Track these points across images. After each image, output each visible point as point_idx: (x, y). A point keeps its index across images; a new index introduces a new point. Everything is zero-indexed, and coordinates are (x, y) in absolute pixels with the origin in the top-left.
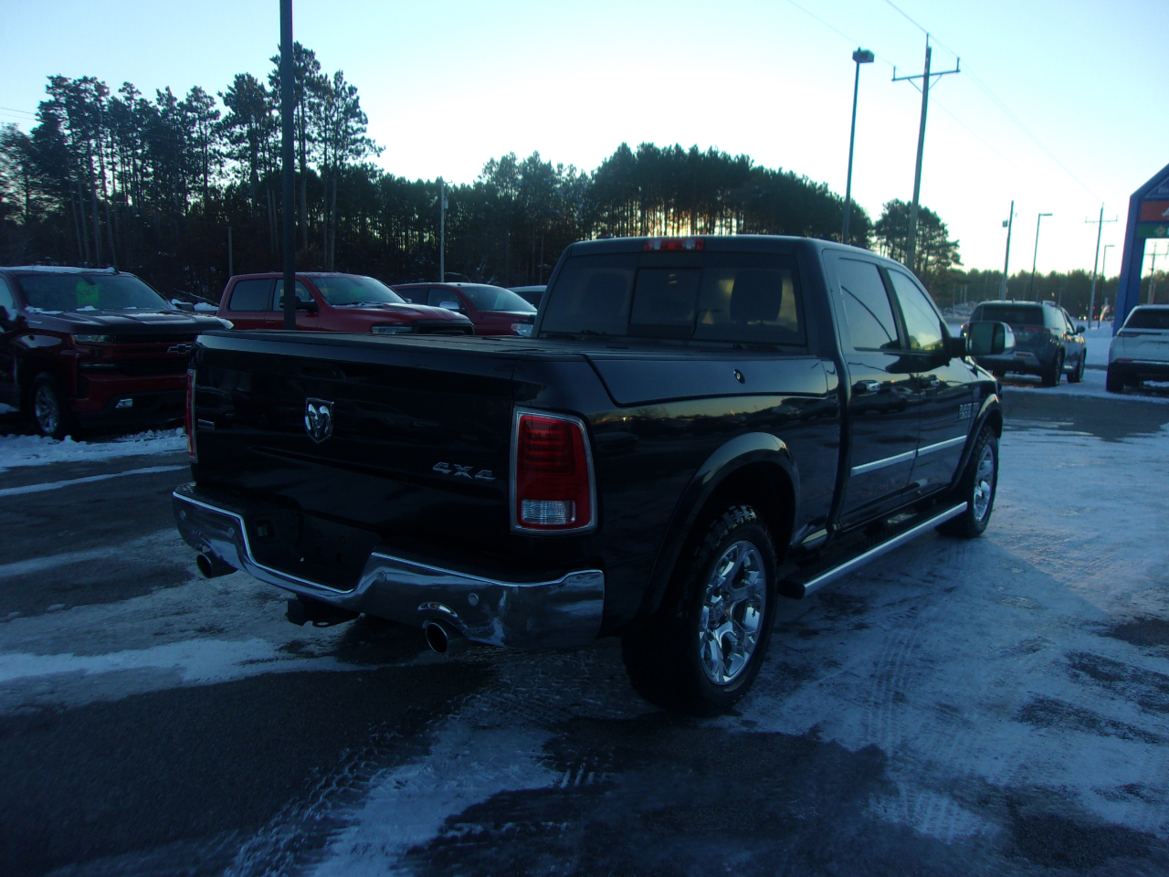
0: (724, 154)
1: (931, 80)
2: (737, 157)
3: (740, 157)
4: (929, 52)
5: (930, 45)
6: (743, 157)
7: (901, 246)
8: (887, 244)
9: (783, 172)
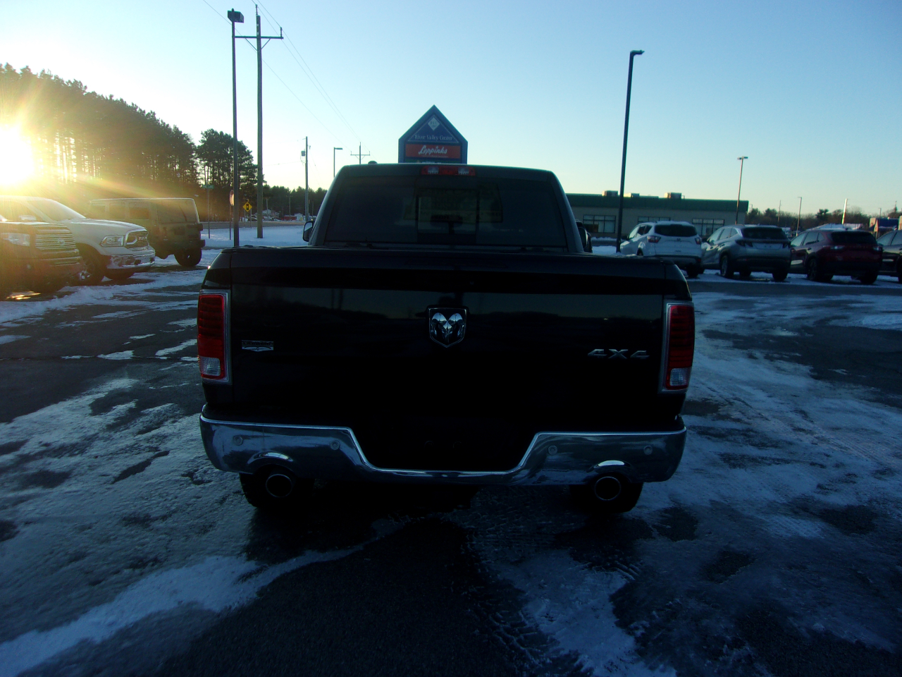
0: (57, 77)
1: (263, 41)
2: (70, 81)
3: (72, 81)
4: (258, 19)
5: (259, 14)
6: (76, 81)
7: (219, 166)
8: (207, 164)
9: (114, 99)
